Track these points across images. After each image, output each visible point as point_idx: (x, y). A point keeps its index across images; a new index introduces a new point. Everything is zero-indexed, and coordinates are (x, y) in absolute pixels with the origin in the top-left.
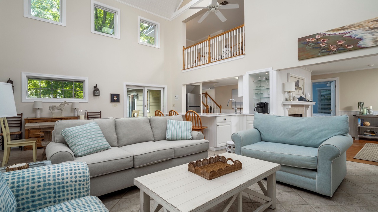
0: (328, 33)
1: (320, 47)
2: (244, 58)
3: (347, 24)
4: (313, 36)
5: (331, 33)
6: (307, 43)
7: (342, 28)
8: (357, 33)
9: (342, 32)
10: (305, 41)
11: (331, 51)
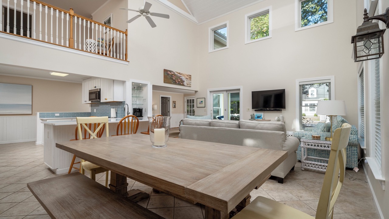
0: (176, 73)
1: (173, 79)
2: (128, 65)
3: (181, 73)
4: (171, 71)
5: (177, 74)
6: (168, 74)
7: (179, 73)
8: (183, 78)
9: (180, 75)
10: (167, 72)
11: (176, 83)
